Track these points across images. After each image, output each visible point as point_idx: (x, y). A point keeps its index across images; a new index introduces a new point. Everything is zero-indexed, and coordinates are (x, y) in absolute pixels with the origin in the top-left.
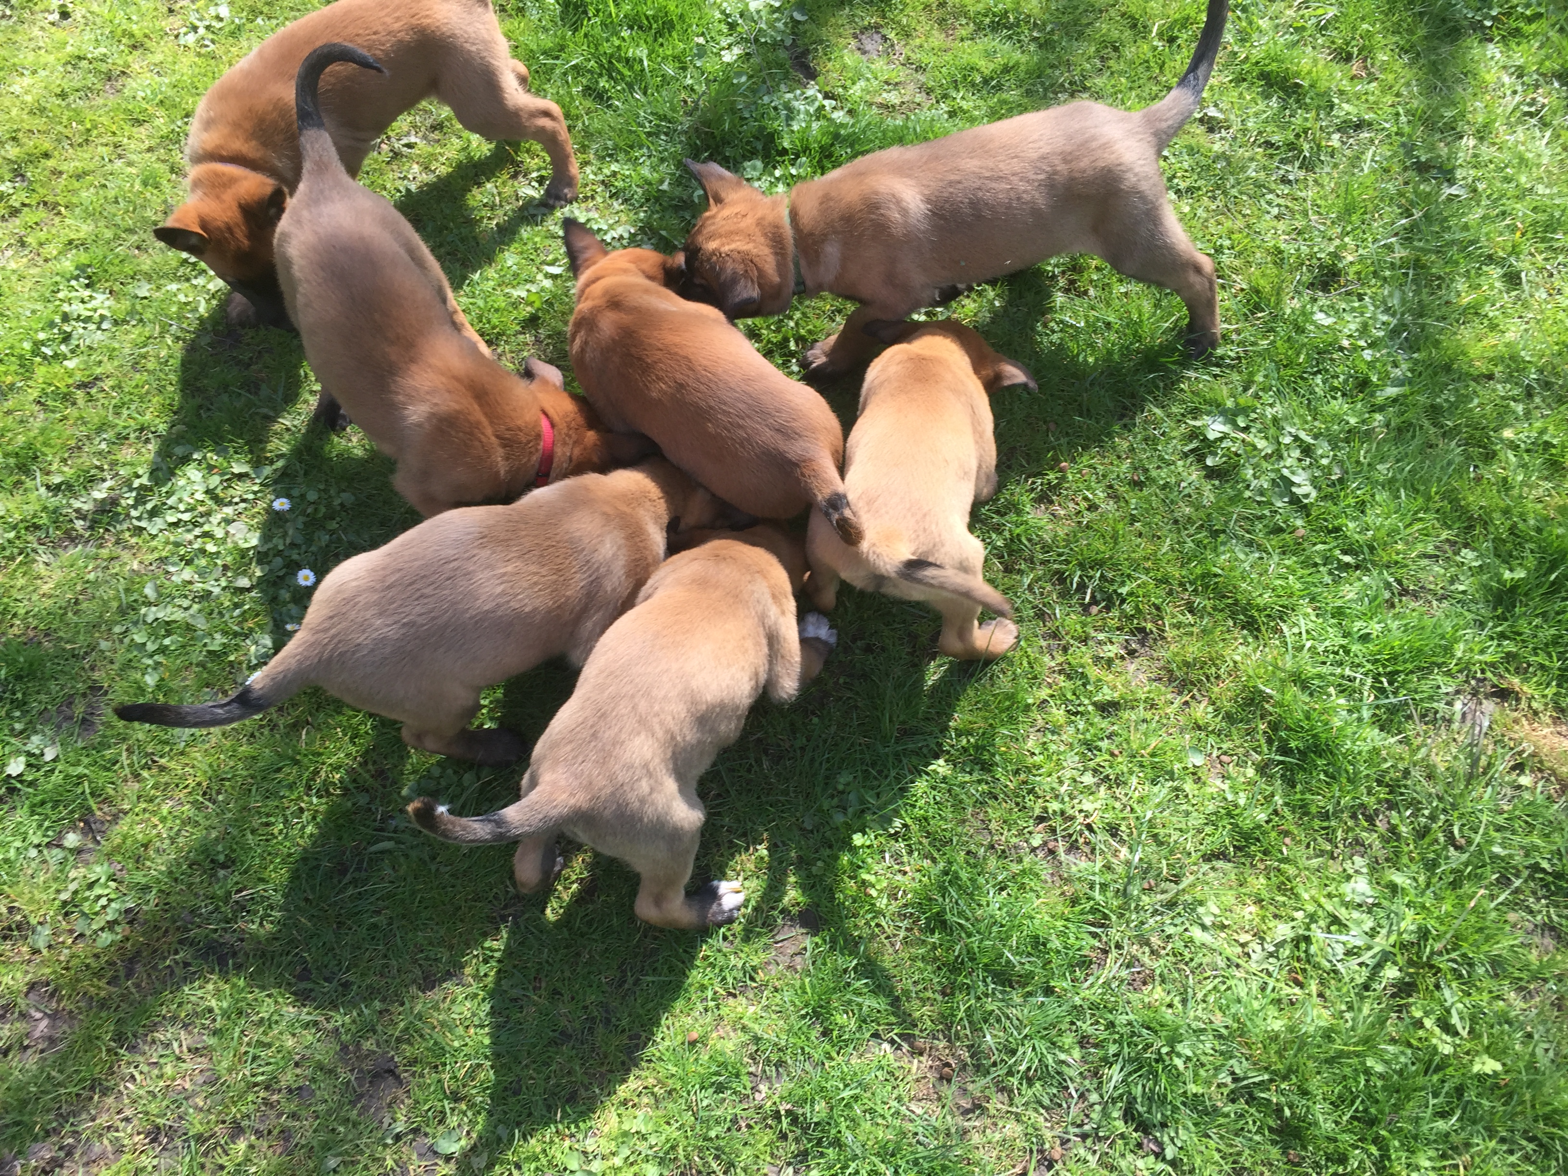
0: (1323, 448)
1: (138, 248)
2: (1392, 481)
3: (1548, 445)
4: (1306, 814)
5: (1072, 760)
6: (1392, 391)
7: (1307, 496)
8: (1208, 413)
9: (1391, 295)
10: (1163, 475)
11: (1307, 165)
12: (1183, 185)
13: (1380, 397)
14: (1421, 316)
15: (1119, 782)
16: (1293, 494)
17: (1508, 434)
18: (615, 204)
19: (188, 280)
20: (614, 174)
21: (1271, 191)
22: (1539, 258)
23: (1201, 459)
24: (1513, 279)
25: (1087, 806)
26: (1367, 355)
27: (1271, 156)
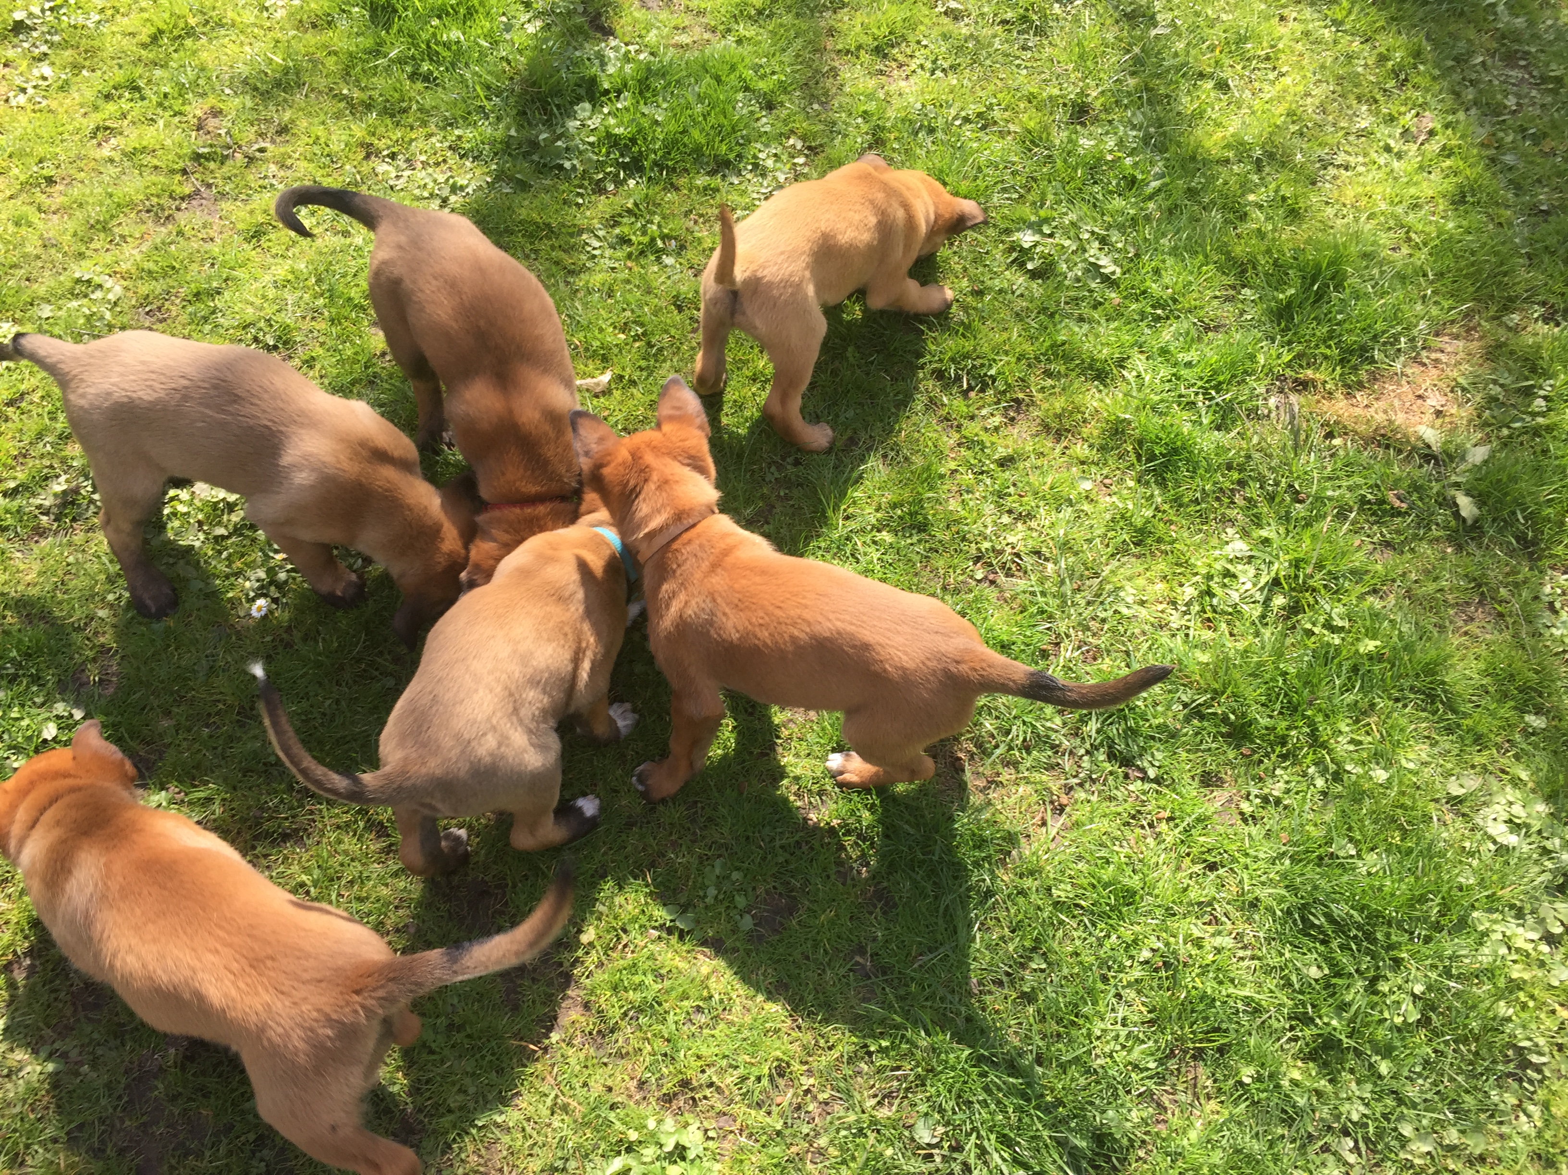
0: (1114, 236)
1: (28, 280)
2: (1176, 248)
3: (1284, 199)
4: (1181, 506)
5: (989, 508)
6: (1155, 184)
7: (1113, 273)
8: (1018, 230)
9: (1134, 114)
10: (997, 284)
11: (1040, 32)
12: (946, 65)
13: (1149, 190)
14: (1161, 126)
15: (1030, 516)
16: (1102, 274)
17: (1251, 197)
18: (468, 164)
19: (86, 296)
20: (459, 138)
21: (1018, 58)
22: (1239, 67)
23: (1022, 265)
24: (1223, 86)
25: (1011, 539)
26: (1128, 161)
27: (1009, 31)
